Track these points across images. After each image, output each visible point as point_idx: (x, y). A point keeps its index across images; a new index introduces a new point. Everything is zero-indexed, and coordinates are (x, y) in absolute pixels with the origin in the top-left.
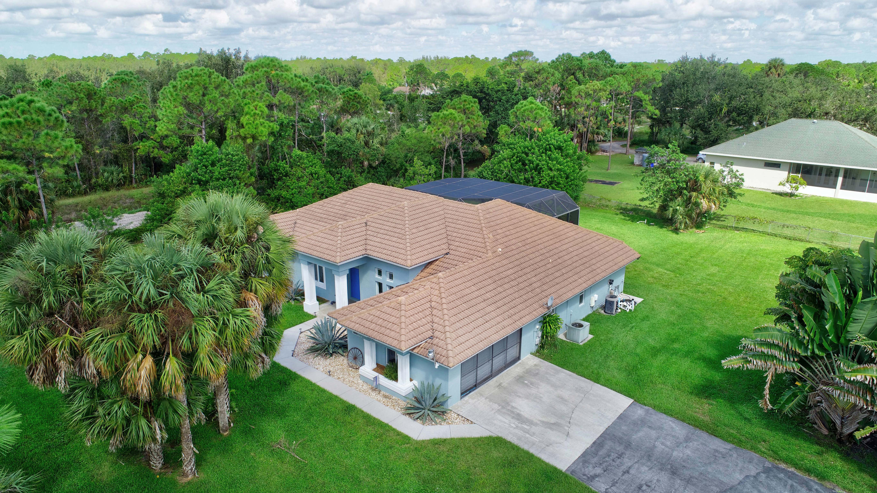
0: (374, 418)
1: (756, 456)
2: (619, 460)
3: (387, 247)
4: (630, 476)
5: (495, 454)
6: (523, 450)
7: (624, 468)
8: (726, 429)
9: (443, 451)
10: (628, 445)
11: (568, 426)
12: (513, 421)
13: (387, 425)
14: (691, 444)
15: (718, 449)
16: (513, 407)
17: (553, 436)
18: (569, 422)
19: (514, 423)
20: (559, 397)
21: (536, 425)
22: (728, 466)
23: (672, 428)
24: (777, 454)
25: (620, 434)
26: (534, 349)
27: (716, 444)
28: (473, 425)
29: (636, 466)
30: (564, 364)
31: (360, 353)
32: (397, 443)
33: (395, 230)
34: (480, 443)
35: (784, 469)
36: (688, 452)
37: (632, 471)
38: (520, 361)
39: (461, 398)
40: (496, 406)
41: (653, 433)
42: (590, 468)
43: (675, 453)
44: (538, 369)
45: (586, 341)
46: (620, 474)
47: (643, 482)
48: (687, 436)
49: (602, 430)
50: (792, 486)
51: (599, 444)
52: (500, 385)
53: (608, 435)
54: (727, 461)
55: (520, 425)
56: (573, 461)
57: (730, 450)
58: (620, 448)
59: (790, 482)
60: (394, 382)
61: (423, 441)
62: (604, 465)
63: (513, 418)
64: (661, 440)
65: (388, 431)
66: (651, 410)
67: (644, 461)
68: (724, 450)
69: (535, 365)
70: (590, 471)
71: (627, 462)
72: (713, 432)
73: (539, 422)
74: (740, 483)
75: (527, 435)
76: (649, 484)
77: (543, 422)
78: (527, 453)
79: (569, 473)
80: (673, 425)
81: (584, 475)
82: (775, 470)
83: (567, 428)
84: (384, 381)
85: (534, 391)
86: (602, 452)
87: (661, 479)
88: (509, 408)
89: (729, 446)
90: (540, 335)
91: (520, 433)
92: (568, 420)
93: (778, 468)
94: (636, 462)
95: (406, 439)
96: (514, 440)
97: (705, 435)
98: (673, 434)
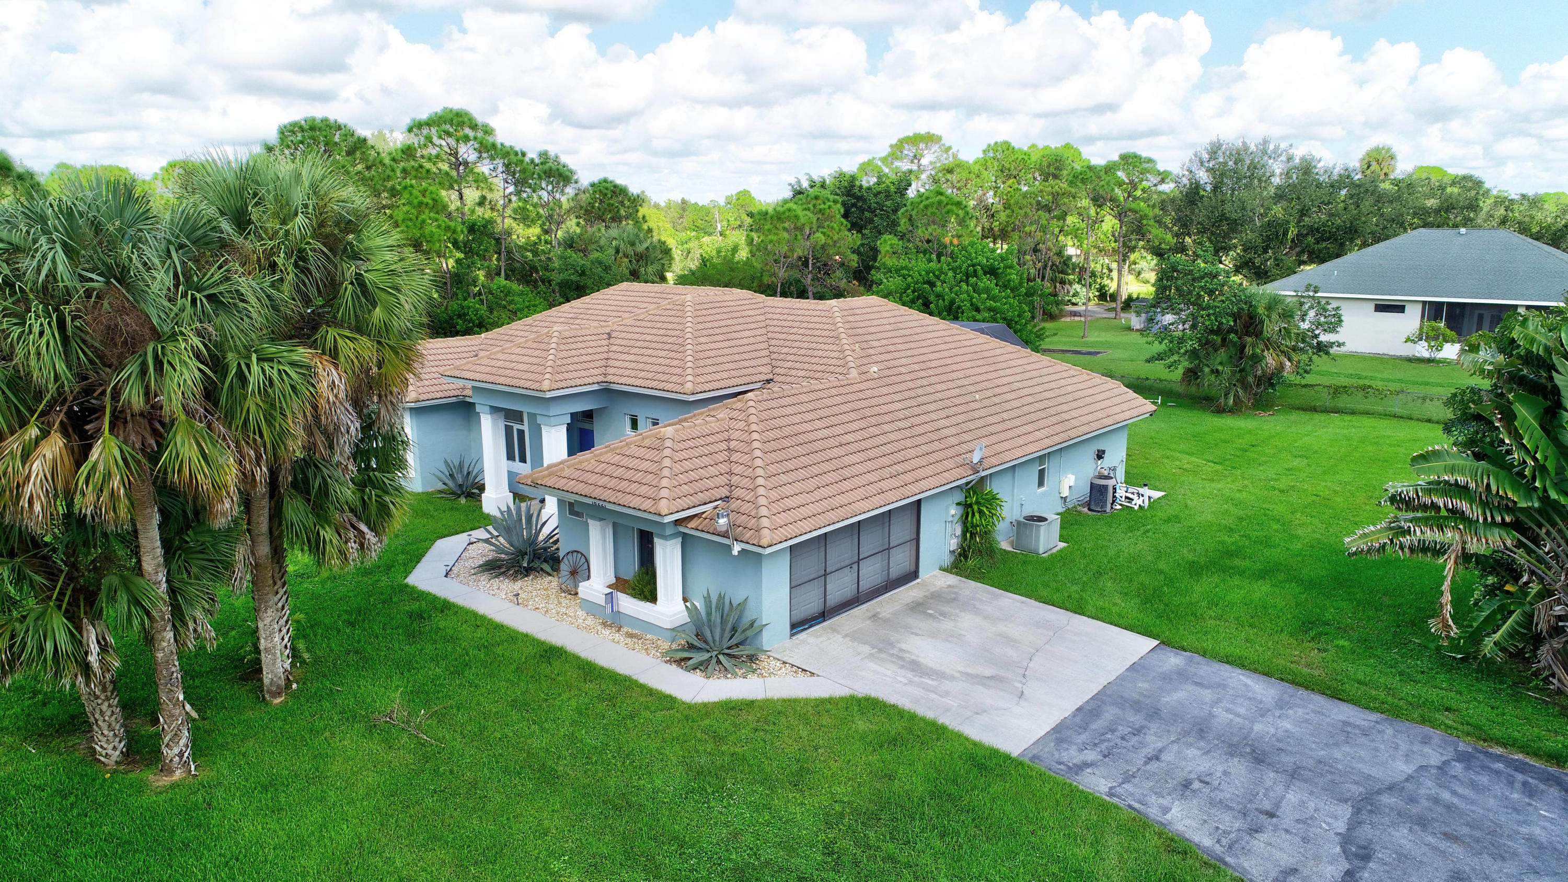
0: (602, 668)
1: (1436, 735)
2: (1136, 738)
3: (648, 367)
4: (1163, 765)
5: (861, 725)
6: (923, 720)
7: (1149, 751)
8: (1363, 688)
9: (746, 721)
10: (1154, 713)
11: (1021, 682)
12: (903, 672)
13: (627, 679)
14: (1291, 712)
15: (1351, 720)
16: (901, 650)
17: (987, 696)
18: (1024, 676)
19: (904, 676)
20: (999, 635)
21: (952, 678)
22: (1376, 749)
23: (1246, 685)
24: (1481, 729)
25: (1135, 696)
26: (947, 560)
27: (1342, 712)
28: (815, 678)
29: (1175, 747)
30: (1008, 586)
31: (583, 560)
32: (647, 708)
33: (665, 339)
34: (829, 706)
35: (1501, 756)
36: (1287, 725)
37: (1167, 757)
38: (918, 581)
39: (792, 635)
40: (866, 649)
41: (1207, 695)
42: (1073, 751)
43: (1258, 727)
44: (955, 593)
45: (1054, 551)
46: (1140, 762)
47: (1193, 776)
48: (1280, 699)
49: (1095, 688)
50: (1525, 784)
51: (1091, 711)
52: (874, 616)
53: (1110, 696)
54: (1373, 741)
55: (916, 679)
56: (1034, 739)
57: (1377, 722)
58: (1137, 719)
59: (1520, 777)
60: (649, 605)
61: (705, 705)
62: (1104, 746)
63: (902, 667)
64: (1224, 704)
65: (629, 688)
66: (1197, 658)
67: (1191, 740)
68: (1363, 723)
69: (949, 586)
70: (1072, 755)
71: (1153, 742)
72: (1336, 695)
73: (957, 675)
74: (1409, 778)
75: (933, 696)
76: (1207, 779)
77: (967, 674)
78: (934, 724)
79: (1026, 760)
80: (1249, 681)
81: (1060, 763)
82: (1481, 756)
83: (1020, 685)
84: (628, 604)
85: (946, 625)
86: (1097, 725)
87: (1232, 770)
88: (894, 651)
89: (1375, 716)
90: (959, 532)
91: (917, 692)
92: (1022, 671)
93: (1486, 754)
94: (1173, 742)
95: (668, 702)
96: (905, 703)
97: (1319, 701)
98: (1250, 694)
